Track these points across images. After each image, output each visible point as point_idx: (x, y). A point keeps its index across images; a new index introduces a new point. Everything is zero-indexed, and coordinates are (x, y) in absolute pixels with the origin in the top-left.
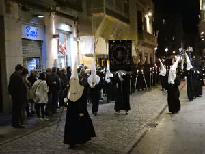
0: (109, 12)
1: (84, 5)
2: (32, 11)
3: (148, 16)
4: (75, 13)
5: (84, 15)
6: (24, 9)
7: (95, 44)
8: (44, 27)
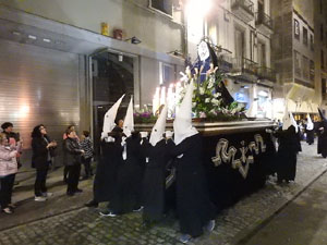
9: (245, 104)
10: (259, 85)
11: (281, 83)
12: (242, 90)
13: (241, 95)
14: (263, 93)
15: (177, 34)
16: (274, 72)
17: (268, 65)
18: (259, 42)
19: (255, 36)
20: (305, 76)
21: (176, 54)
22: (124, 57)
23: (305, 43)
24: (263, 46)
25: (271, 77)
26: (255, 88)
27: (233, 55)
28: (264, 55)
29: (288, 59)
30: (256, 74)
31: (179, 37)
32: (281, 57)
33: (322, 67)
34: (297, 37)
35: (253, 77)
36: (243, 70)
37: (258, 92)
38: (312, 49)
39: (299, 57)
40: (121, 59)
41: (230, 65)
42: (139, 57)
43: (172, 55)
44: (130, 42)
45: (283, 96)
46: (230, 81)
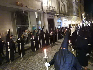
9: (61, 23)
10: (64, 17)
11: (70, 16)
13: (59, 20)
14: (65, 19)
15: (40, 4)
17: (66, 11)
18: (64, 4)
20: (76, 14)
21: (40, 10)
23: (76, 4)
24: (65, 6)
25: (67, 14)
27: (57, 9)
28: (65, 8)
32: (70, 9)
33: (81, 11)
34: (74, 2)
35: (62, 15)
36: (59, 13)
38: (78, 6)
39: (74, 8)
40: (24, 12)
41: (56, 12)
42: (29, 11)
43: (39, 10)
44: (26, 7)
45: (71, 20)
46: (56, 17)
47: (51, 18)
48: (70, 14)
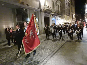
0: (67, 15)
1: (62, 14)
2: (54, 16)
3: (74, 15)
4: (60, 16)
5: (62, 16)
6: (52, 16)
7: (64, 21)
8: (55, 18)
9: (55, 21)
10: (58, 16)
12: (54, 17)
13: (54, 19)
14: (59, 18)
15: (38, 3)
16: (61, 13)
17: (60, 11)
19: (57, 3)
20: (68, 14)
22: (25, 9)
23: (68, 5)
24: (59, 6)
25: (60, 14)
26: (57, 17)
27: (52, 9)
28: (59, 9)
29: (64, 9)
30: (57, 13)
31: (38, 4)
32: (63, 9)
36: (54, 12)
37: (58, 18)
38: (70, 7)
39: (67, 9)
40: (24, 10)
41: (51, 11)
42: (29, 9)
43: (37, 9)
44: (26, 5)
45: (63, 19)
46: (51, 15)
47: (47, 16)
48: (63, 14)
